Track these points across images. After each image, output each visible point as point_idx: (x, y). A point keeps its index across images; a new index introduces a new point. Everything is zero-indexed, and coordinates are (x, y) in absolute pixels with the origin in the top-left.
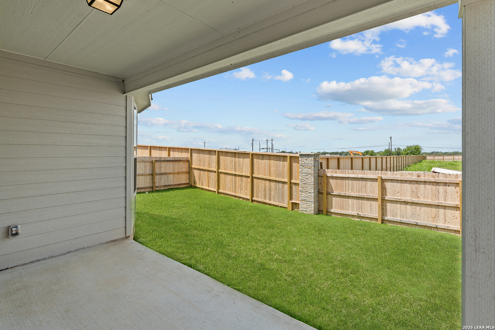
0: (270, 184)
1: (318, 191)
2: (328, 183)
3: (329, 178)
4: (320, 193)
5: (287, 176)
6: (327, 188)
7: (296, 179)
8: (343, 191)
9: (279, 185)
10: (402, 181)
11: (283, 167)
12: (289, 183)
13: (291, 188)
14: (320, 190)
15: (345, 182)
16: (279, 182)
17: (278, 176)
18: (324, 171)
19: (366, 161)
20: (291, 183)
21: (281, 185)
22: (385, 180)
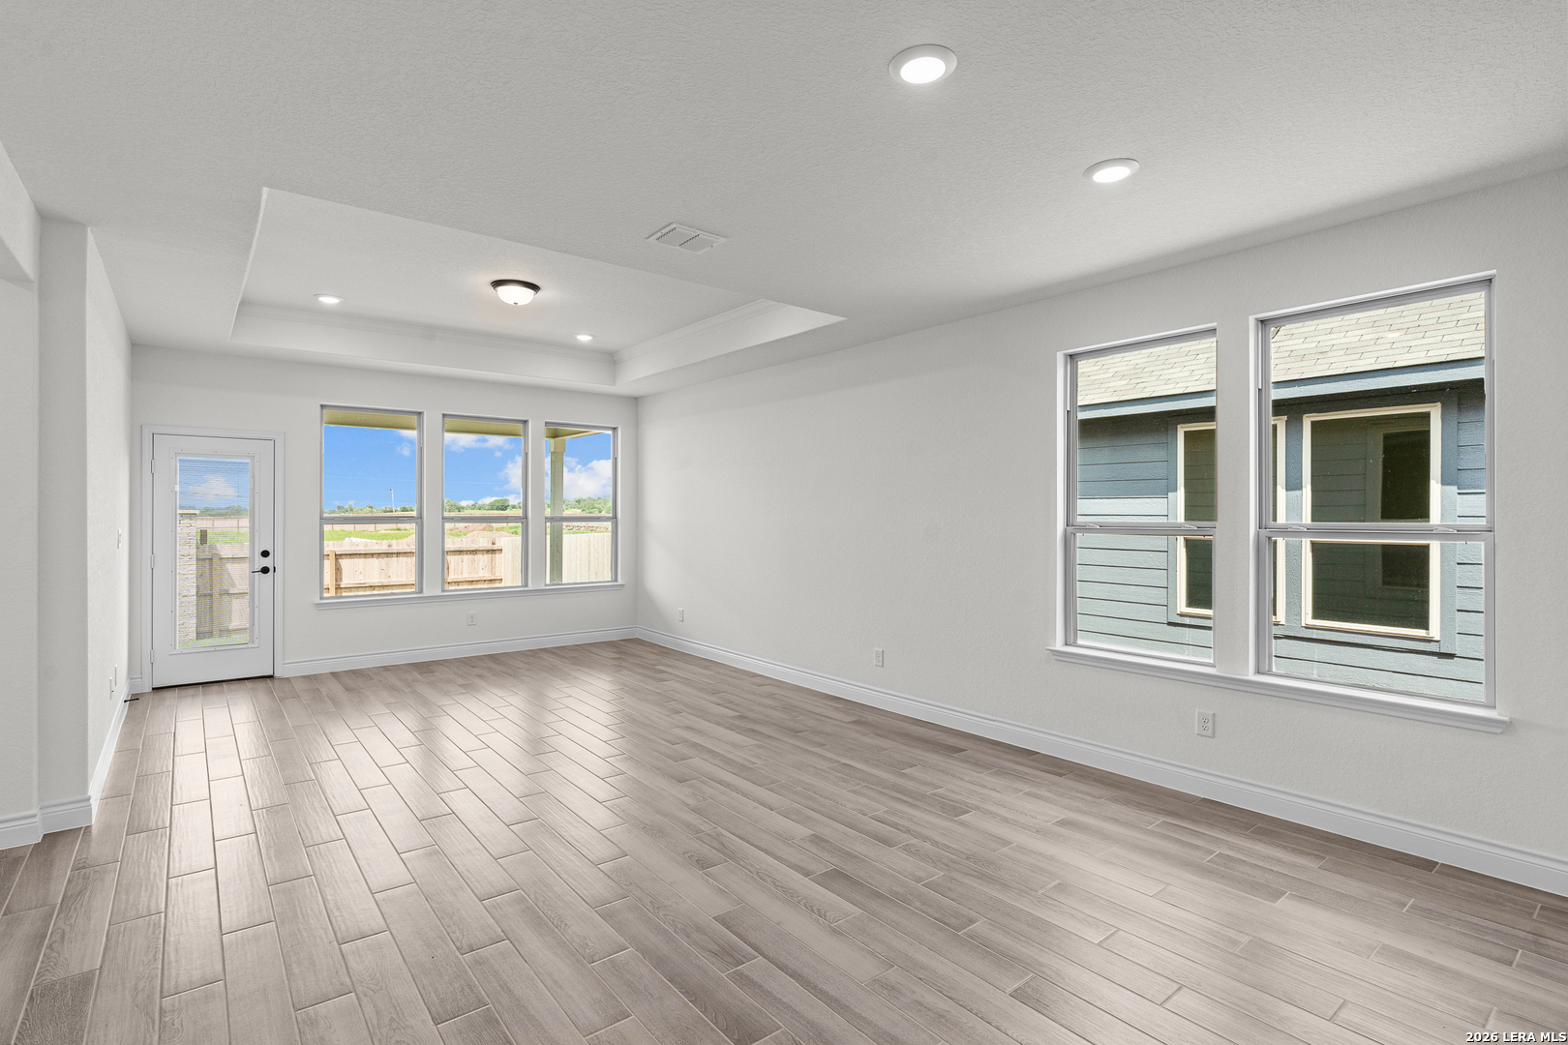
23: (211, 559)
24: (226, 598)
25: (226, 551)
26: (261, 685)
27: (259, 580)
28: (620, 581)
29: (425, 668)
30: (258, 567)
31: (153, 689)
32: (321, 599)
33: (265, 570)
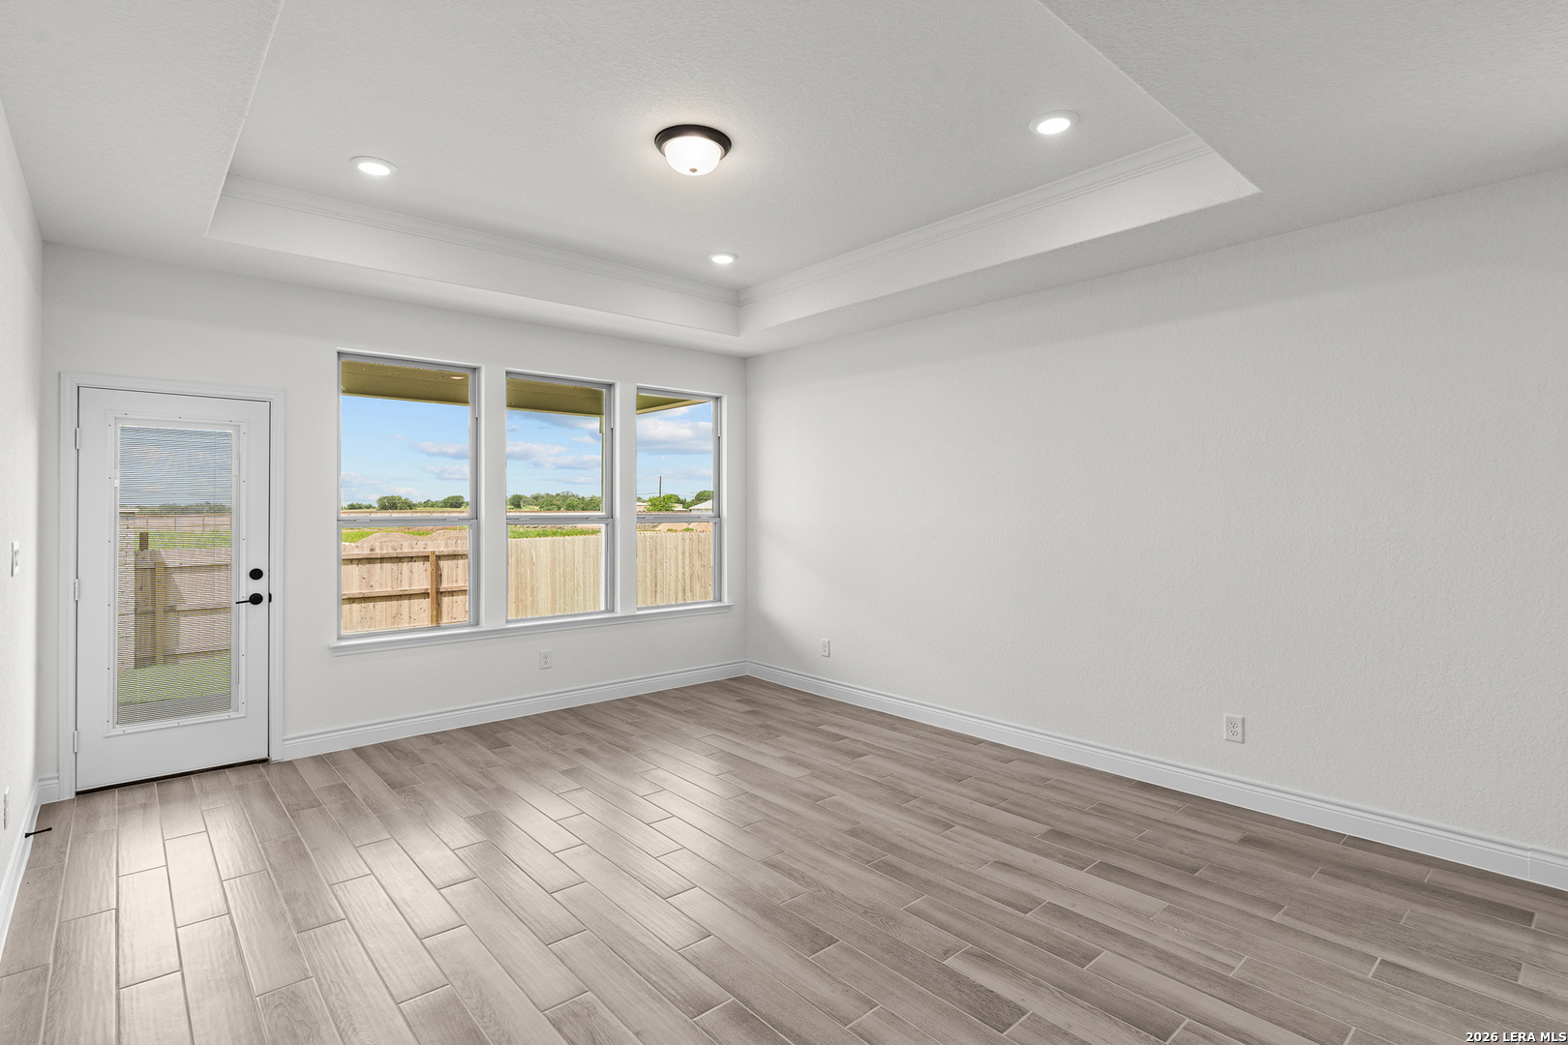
2: (169, 584)
3: (170, 571)
6: (167, 598)
18: (155, 554)
23: (153, 569)
24: (172, 615)
25: (172, 559)
26: (251, 775)
27: (247, 612)
28: (726, 601)
29: (491, 735)
30: (245, 595)
31: (77, 793)
32: (338, 639)
33: (256, 599)
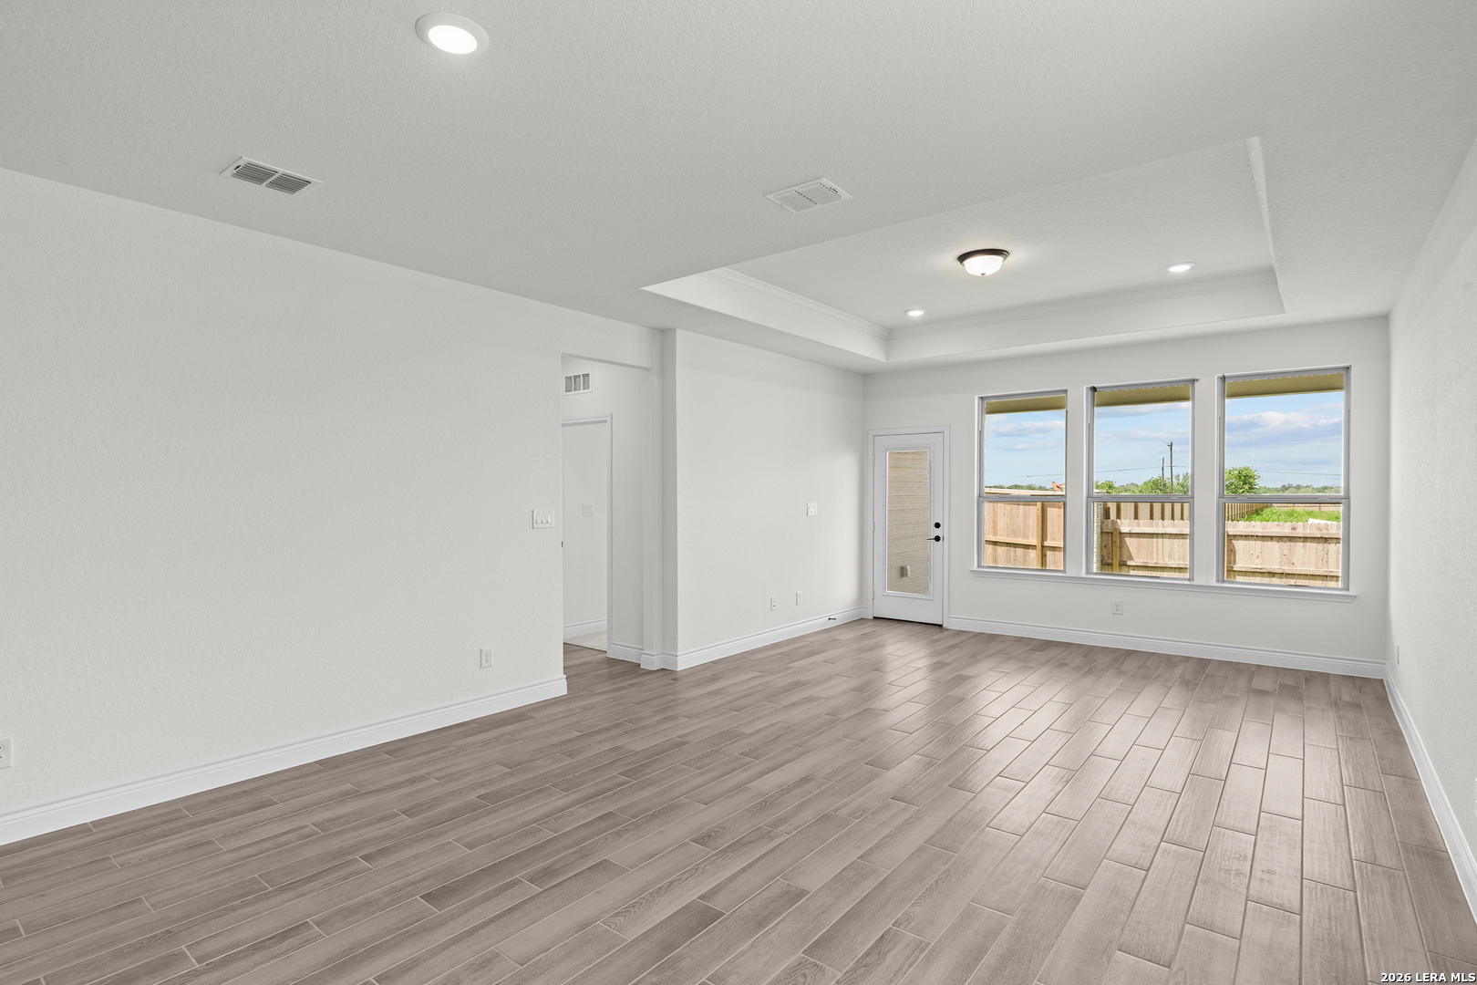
0: (995, 551)
1: (1102, 561)
2: (1122, 545)
3: (1123, 536)
4: (1106, 564)
5: (1035, 534)
6: (1121, 556)
7: (1054, 539)
8: (1152, 559)
9: (1015, 552)
10: (1263, 538)
11: (1026, 517)
12: (1039, 547)
13: (1044, 556)
14: (1106, 558)
15: (1157, 542)
16: (1016, 545)
17: (1014, 533)
18: (1114, 523)
19: (1157, 507)
20: (1043, 546)
21: (1020, 551)
22: (1235, 536)
27: (934, 546)
30: (933, 536)
31: (873, 617)
32: (977, 567)
33: (937, 538)
